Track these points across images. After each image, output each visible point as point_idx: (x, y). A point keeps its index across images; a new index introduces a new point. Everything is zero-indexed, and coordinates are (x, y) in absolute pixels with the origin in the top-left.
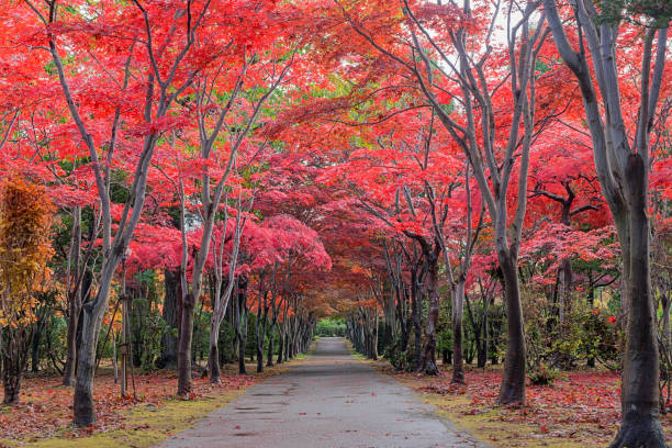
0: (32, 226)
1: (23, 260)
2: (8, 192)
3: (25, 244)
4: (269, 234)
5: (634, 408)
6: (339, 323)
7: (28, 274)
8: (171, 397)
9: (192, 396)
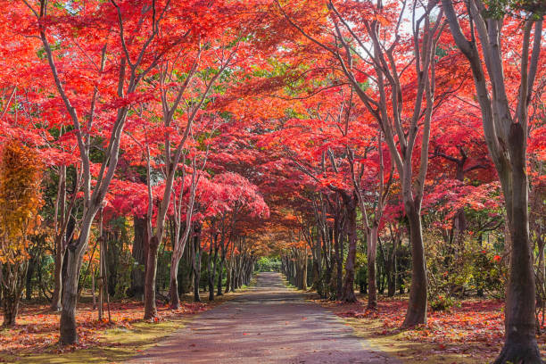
0: (26, 181)
1: (19, 209)
2: (7, 154)
3: (21, 196)
4: (219, 188)
5: (515, 329)
6: (275, 261)
7: (24, 220)
8: (139, 321)
9: (157, 321)
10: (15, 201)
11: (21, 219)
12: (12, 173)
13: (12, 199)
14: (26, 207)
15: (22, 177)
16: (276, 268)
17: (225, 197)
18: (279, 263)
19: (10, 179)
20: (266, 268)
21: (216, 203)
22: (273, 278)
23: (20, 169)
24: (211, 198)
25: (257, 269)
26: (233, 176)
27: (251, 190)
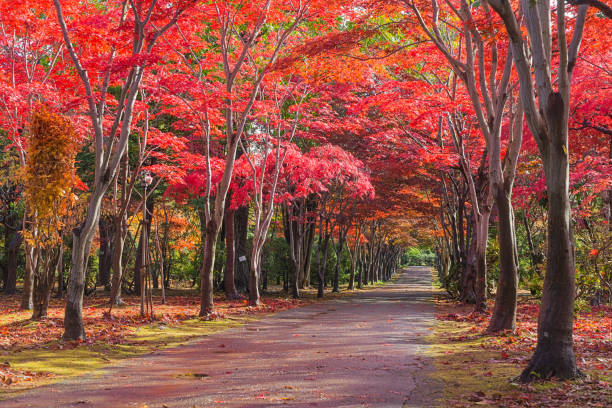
0: (57, 154)
1: (49, 186)
2: (35, 122)
3: (51, 171)
4: (313, 163)
5: (546, 335)
6: (428, 253)
7: (54, 198)
8: (193, 317)
9: (213, 317)
10: (44, 176)
11: (51, 198)
12: (40, 144)
13: (41, 174)
14: (58, 183)
15: (53, 149)
16: (428, 262)
17: (319, 174)
18: (432, 255)
19: (39, 151)
20: (416, 261)
21: (308, 182)
22: (421, 274)
23: (50, 140)
24: (302, 176)
25: (404, 262)
26: (332, 149)
27: (353, 167)
